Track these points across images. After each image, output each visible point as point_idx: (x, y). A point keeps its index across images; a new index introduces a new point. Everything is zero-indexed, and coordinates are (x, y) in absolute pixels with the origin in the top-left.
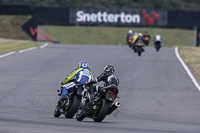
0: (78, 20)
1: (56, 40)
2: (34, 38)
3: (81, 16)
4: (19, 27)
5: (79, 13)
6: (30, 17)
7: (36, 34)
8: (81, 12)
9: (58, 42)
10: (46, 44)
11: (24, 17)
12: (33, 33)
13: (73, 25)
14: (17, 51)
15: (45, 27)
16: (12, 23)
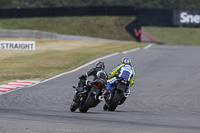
0: (182, 21)
1: (160, 41)
2: (138, 39)
3: (185, 18)
4: (123, 28)
5: (182, 15)
6: (133, 18)
7: (140, 35)
8: (185, 13)
9: (161, 44)
10: (150, 45)
11: (128, 18)
12: (137, 34)
13: (177, 26)
14: (121, 52)
15: (149, 28)
16: (116, 24)
